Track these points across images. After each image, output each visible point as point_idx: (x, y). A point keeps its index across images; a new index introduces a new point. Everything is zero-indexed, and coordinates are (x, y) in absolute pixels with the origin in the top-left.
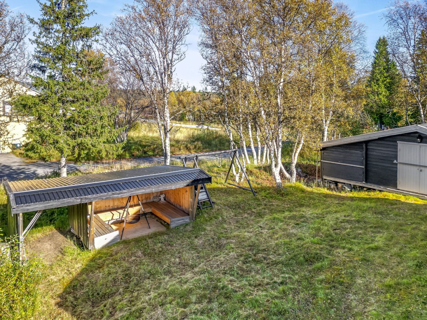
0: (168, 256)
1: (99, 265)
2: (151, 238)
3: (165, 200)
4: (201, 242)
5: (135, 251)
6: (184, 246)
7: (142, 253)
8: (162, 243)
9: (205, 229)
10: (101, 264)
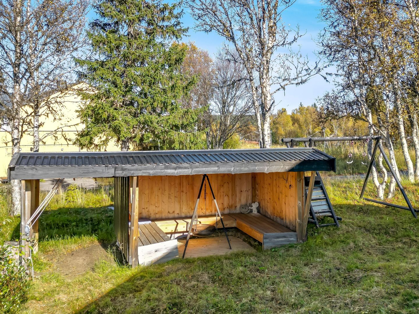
0: (253, 287)
1: (137, 287)
2: (229, 259)
3: (259, 212)
4: (314, 272)
5: (199, 273)
6: (283, 275)
7: (209, 277)
8: (245, 266)
9: (323, 255)
10: (142, 286)
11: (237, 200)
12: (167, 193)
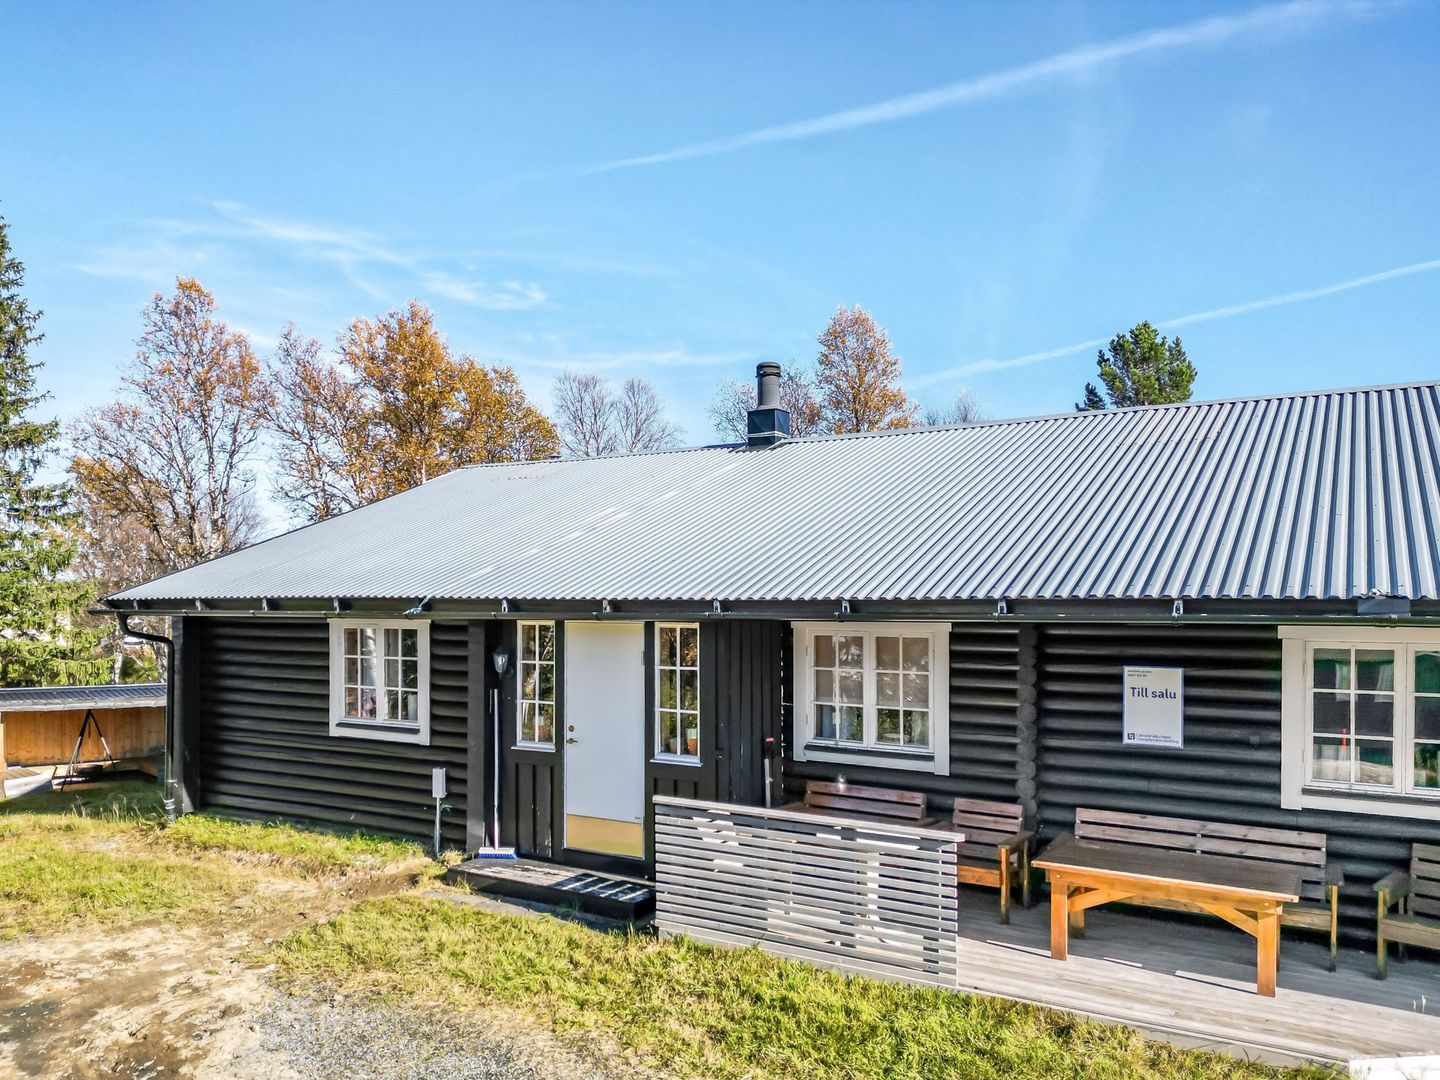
11: (145, 742)
12: (42, 735)
